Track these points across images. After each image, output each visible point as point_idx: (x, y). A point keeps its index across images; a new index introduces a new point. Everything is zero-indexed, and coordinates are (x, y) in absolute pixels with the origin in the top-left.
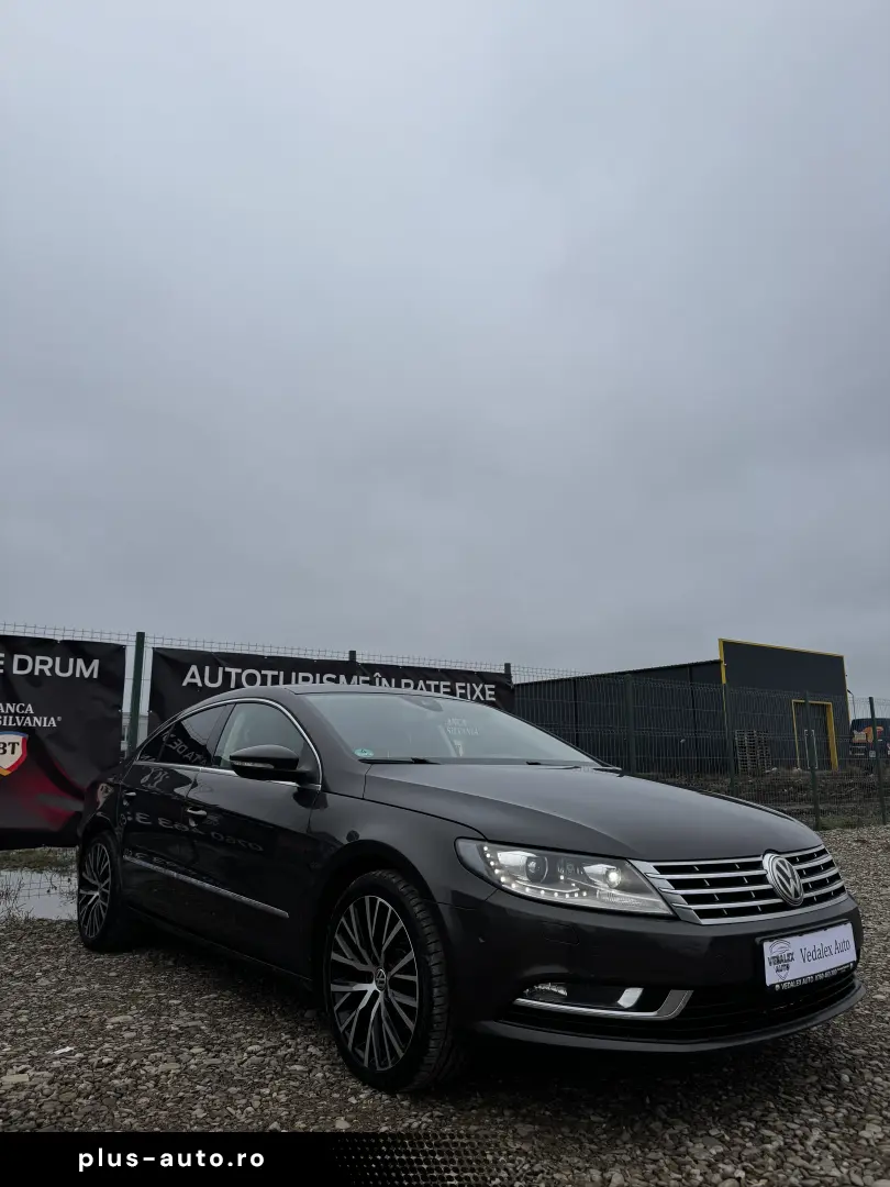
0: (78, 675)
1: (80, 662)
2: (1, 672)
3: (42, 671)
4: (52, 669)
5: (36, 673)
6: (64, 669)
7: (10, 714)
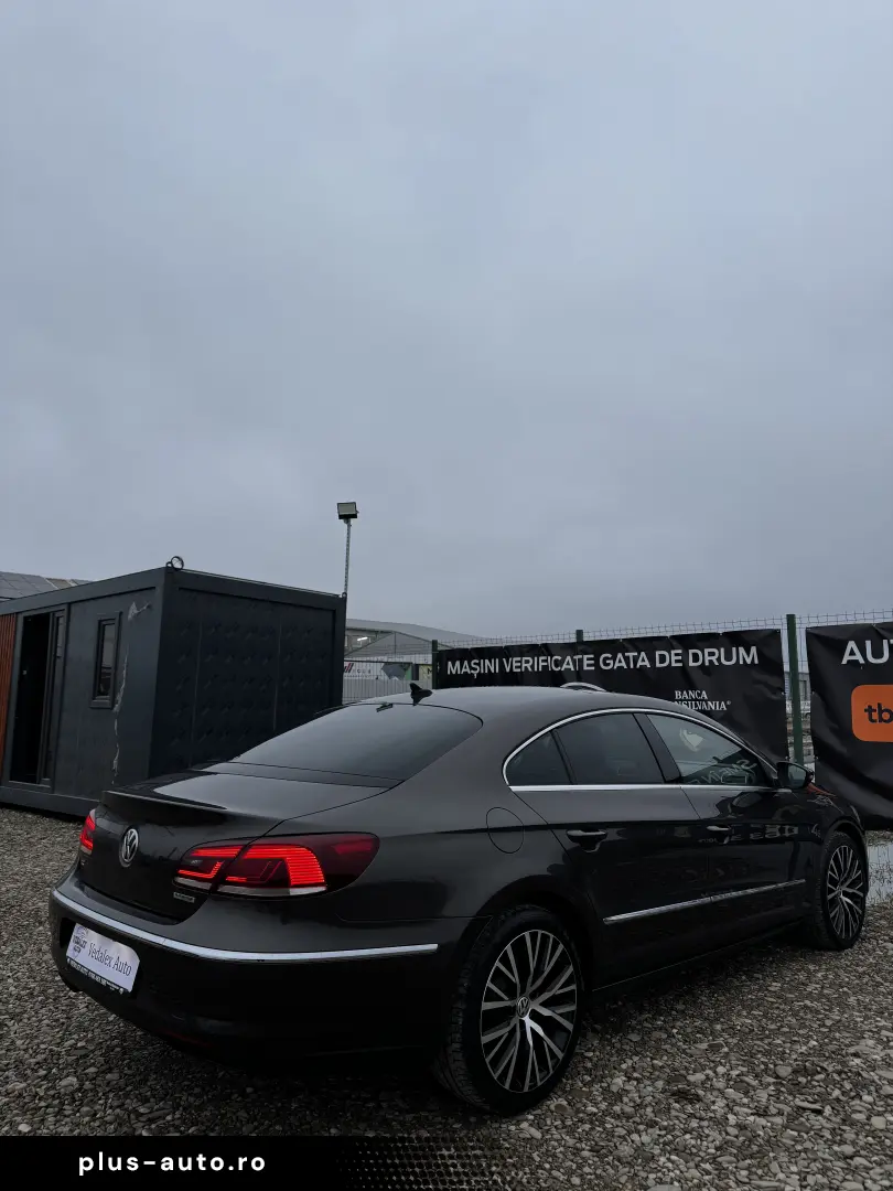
0: (741, 662)
1: (742, 650)
2: (680, 665)
3: (711, 661)
4: (719, 659)
5: (707, 664)
6: (728, 658)
7: (692, 700)
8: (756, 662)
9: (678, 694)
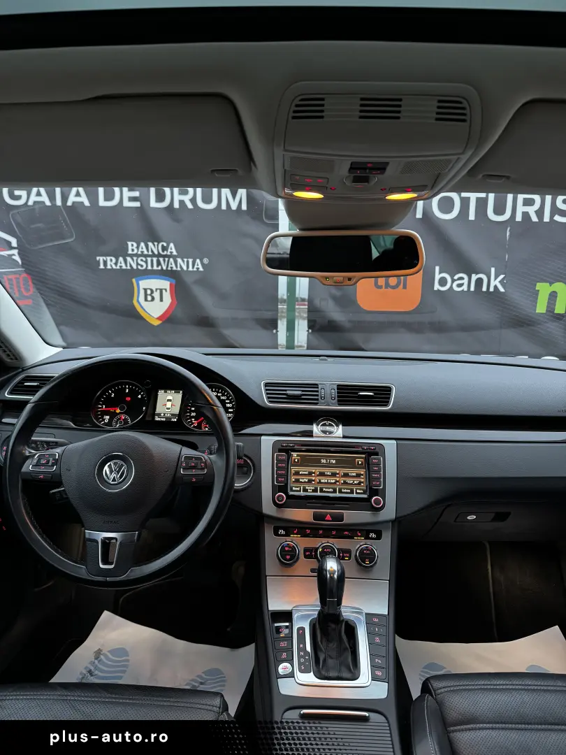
0: (224, 207)
1: (226, 191)
2: (137, 204)
3: (182, 203)
4: (193, 200)
5: (176, 205)
6: (207, 200)
7: (153, 255)
8: (244, 207)
9: (131, 246)
